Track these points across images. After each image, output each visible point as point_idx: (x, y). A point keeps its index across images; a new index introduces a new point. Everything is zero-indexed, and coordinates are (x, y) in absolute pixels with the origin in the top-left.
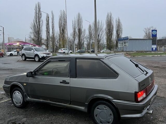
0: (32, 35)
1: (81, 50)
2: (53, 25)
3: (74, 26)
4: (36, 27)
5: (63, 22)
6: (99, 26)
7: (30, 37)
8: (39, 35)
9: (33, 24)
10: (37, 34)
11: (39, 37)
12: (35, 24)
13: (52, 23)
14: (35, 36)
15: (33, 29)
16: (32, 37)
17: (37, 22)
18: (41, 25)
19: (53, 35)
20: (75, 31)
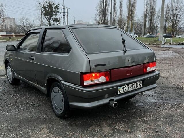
0: (98, 17)
1: (151, 35)
2: (121, 4)
3: (146, 5)
4: (103, 8)
5: (132, 1)
6: (178, 5)
7: (96, 20)
8: (105, 18)
9: (99, 4)
10: (103, 16)
11: (105, 19)
12: (101, 5)
13: (121, 2)
14: (100, 18)
15: (99, 10)
16: (98, 19)
17: (104, 2)
18: (108, 5)
19: (121, 17)
20: (146, 12)
